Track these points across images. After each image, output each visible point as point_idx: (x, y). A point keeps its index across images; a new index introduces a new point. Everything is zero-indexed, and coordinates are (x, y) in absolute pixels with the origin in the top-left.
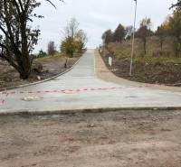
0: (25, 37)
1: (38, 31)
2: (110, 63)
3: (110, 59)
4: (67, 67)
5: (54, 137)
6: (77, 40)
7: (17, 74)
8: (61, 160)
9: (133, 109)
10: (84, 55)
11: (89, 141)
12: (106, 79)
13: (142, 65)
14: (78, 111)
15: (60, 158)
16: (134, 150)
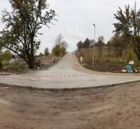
0: (33, 46)
1: (39, 43)
2: (81, 60)
3: (81, 58)
4: (55, 62)
5: (45, 105)
6: (62, 47)
7: (27, 66)
8: (48, 120)
9: (94, 88)
10: (66, 56)
11: (66, 109)
12: (78, 70)
13: (100, 61)
14: (60, 89)
15: (48, 118)
16: (92, 113)
